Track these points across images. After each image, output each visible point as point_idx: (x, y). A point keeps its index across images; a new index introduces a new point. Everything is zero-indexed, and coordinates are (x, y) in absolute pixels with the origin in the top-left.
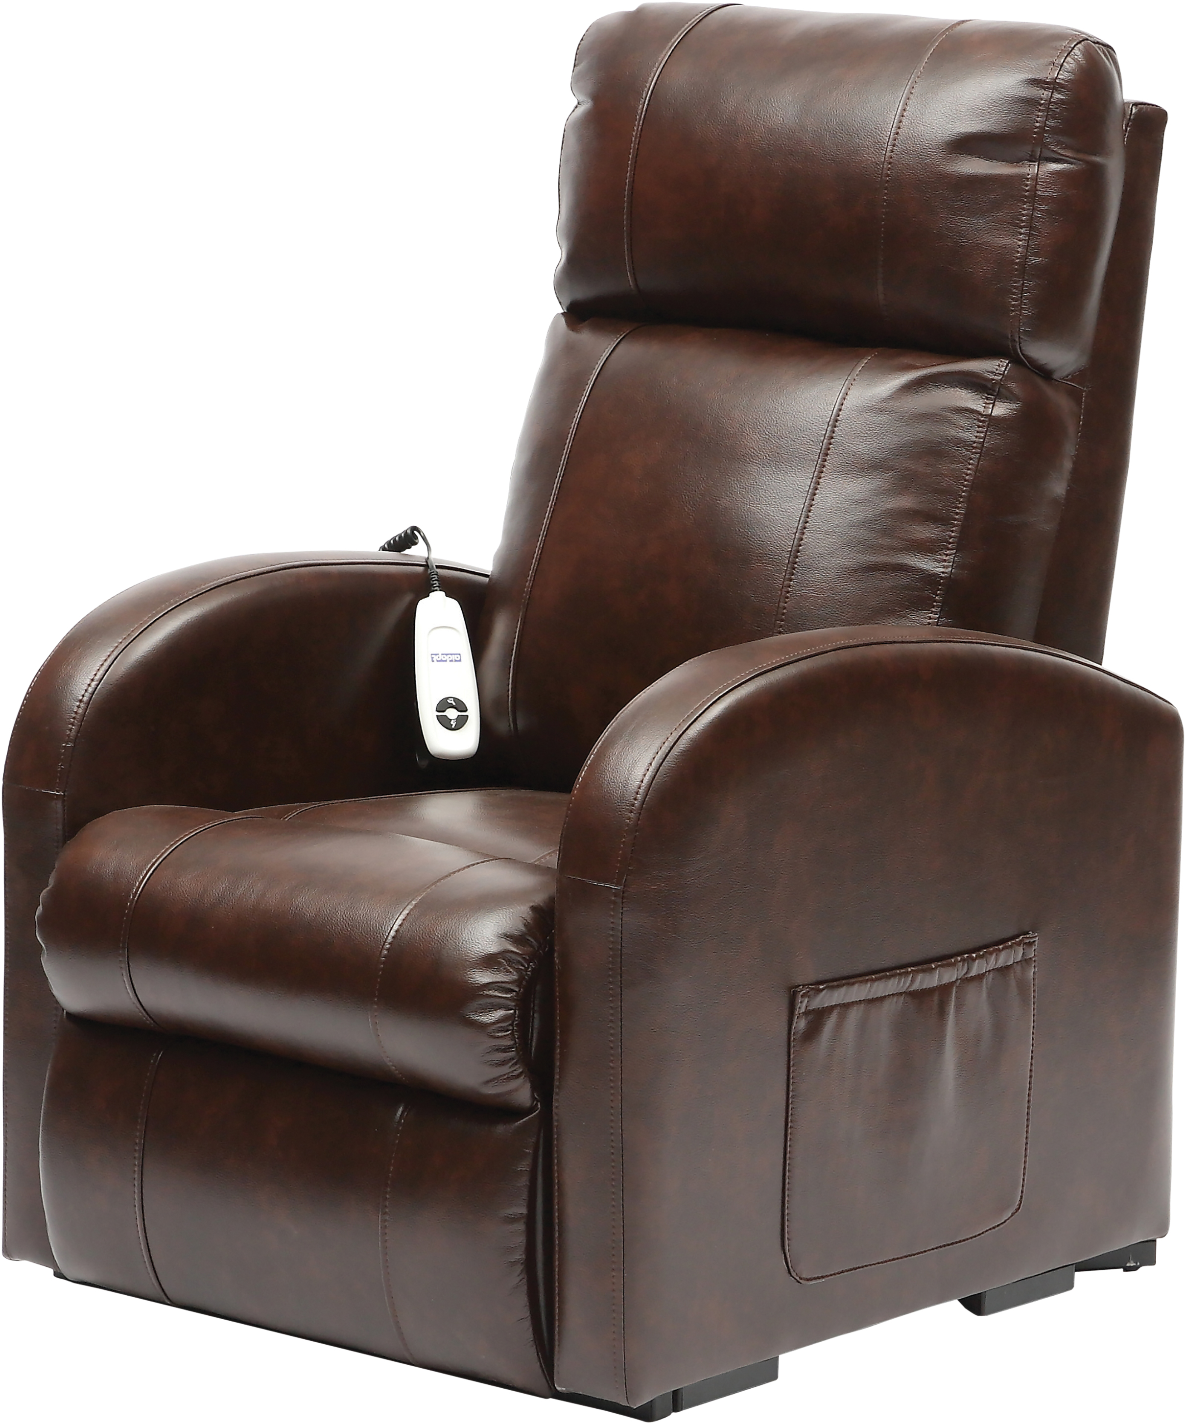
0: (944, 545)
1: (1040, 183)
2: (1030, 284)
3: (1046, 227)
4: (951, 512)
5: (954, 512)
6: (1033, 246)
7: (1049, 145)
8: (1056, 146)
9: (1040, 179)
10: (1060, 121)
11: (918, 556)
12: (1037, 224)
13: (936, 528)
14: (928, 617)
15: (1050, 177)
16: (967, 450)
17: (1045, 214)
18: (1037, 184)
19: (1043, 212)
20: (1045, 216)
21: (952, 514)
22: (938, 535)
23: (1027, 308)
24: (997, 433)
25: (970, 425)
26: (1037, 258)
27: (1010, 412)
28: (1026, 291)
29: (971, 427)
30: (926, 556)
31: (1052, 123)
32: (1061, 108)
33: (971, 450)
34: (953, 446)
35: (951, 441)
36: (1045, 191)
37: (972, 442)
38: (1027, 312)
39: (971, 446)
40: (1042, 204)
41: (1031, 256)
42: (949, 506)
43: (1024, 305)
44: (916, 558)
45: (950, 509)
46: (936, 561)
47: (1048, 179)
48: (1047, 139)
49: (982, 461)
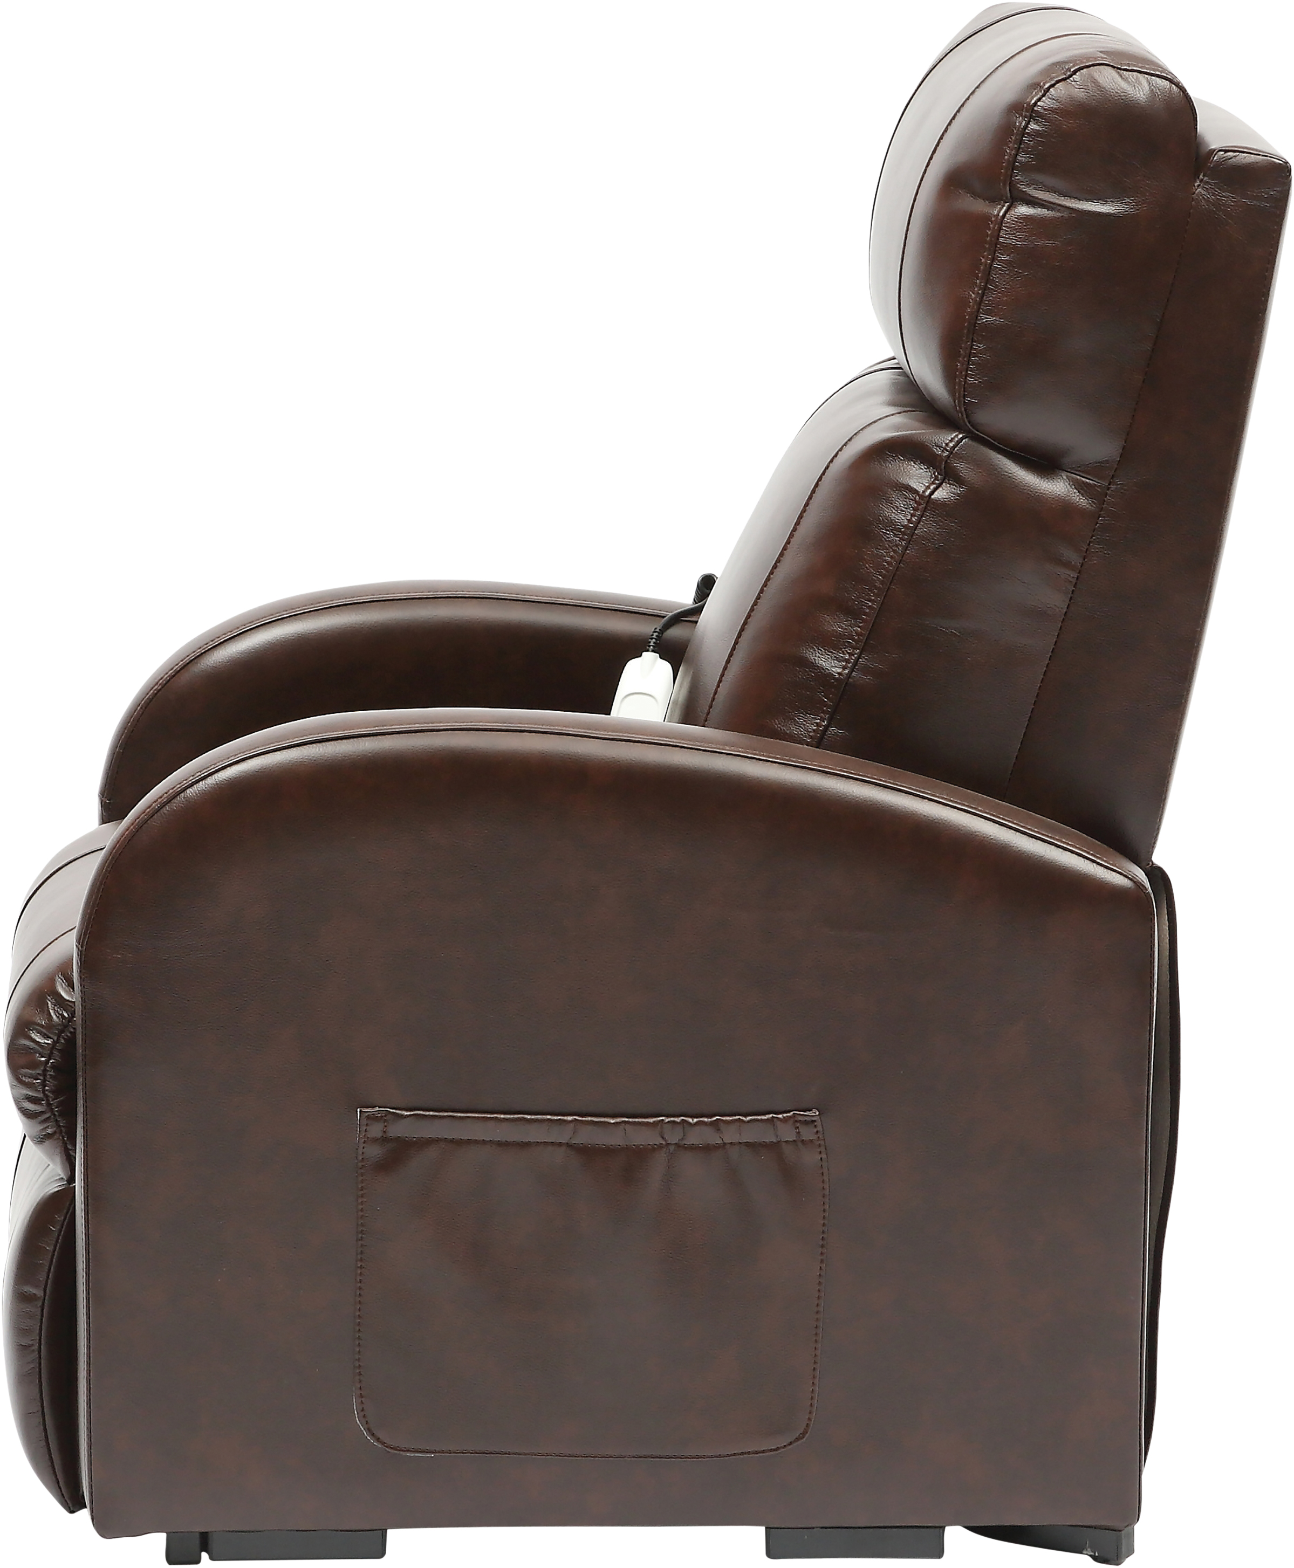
0: (849, 642)
1: (1004, 228)
2: (979, 347)
3: (1004, 281)
4: (863, 605)
5: (866, 605)
6: (987, 302)
7: (1018, 183)
8: (1028, 185)
9: (1005, 223)
10: (1032, 156)
11: (821, 650)
12: (994, 276)
13: (845, 621)
14: (815, 723)
15: (1016, 222)
16: (895, 535)
17: (1006, 266)
18: (1000, 229)
19: (1003, 263)
20: (1006, 268)
21: (864, 607)
22: (846, 629)
23: (973, 375)
24: (933, 519)
25: (906, 507)
26: (990, 317)
27: (952, 496)
28: (974, 355)
29: (906, 508)
30: (829, 652)
31: (1023, 158)
32: (1035, 141)
33: (898, 536)
34: (883, 528)
35: (882, 523)
36: (1007, 238)
37: (902, 526)
38: (973, 380)
39: (899, 530)
40: (1004, 253)
41: (983, 314)
42: (863, 598)
43: (970, 371)
44: (819, 653)
45: (863, 602)
46: (837, 659)
47: (1014, 224)
48: (1017, 176)
49: (909, 550)
